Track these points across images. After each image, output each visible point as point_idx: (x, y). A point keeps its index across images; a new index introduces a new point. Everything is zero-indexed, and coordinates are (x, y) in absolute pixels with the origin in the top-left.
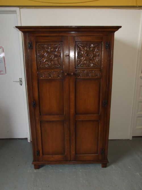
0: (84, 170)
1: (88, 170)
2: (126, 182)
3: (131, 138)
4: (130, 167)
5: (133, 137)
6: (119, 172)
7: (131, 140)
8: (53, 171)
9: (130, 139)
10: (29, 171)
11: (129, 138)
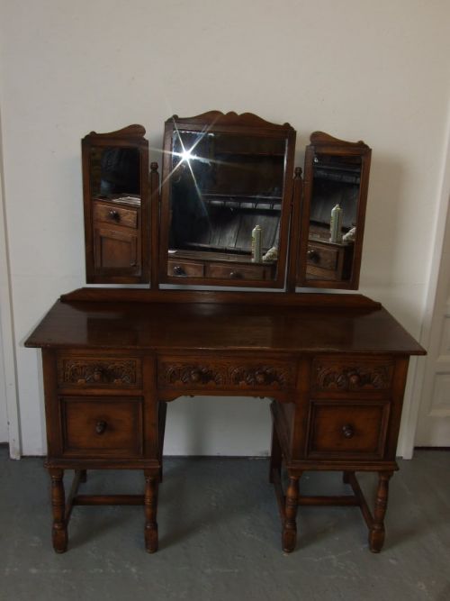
0: (221, 570)
1: (236, 571)
5: (416, 448)
9: (405, 458)
10: (7, 570)
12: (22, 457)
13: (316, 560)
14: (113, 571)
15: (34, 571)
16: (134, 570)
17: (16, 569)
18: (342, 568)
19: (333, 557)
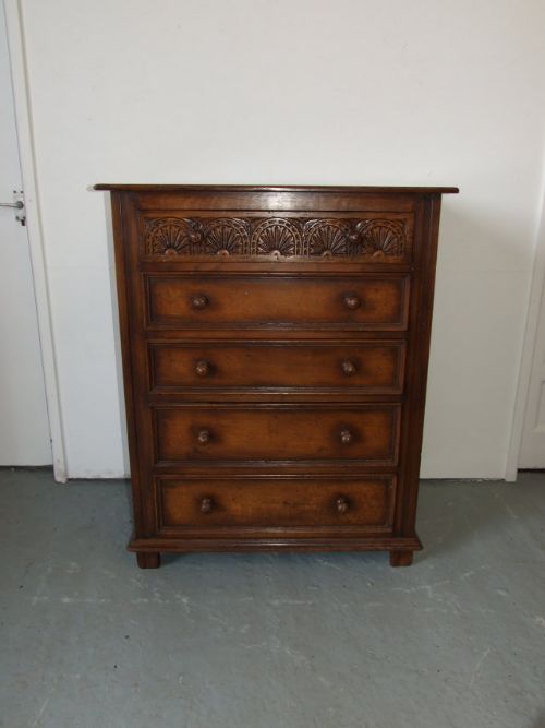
0: (291, 602)
1: (310, 602)
2: (485, 654)
3: (512, 477)
4: (507, 590)
5: (519, 471)
6: (455, 612)
7: (512, 483)
8: (146, 601)
9: (508, 480)
10: (35, 599)
11: (501, 475)
12: (69, 480)
13: (408, 591)
14: (160, 602)
15: (66, 600)
16: (185, 600)
17: (46, 598)
18: (440, 600)
19: (428, 587)
